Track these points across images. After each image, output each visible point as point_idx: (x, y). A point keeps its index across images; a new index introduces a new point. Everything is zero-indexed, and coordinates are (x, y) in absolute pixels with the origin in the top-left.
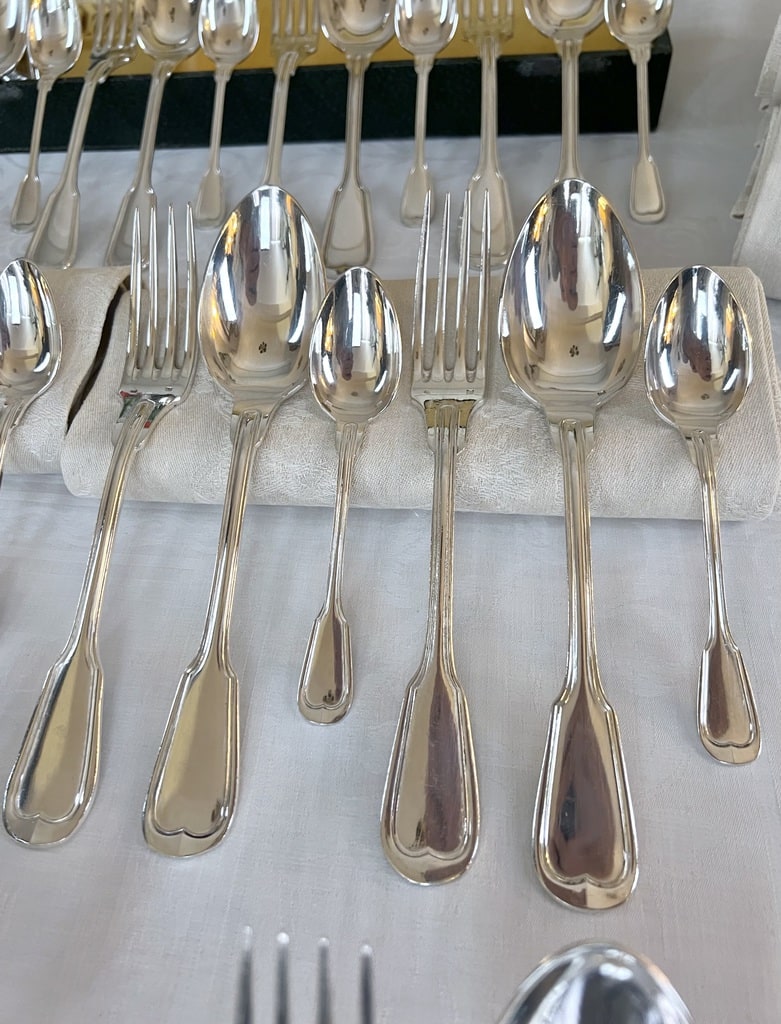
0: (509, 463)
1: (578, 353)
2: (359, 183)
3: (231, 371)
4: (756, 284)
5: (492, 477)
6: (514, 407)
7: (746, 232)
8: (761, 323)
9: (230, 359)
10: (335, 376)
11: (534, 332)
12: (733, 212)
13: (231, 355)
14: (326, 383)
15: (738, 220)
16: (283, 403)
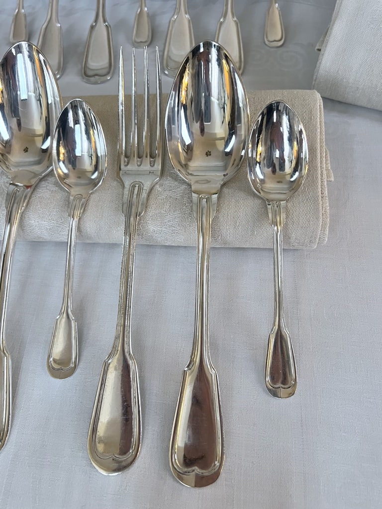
0: (169, 221)
1: (210, 155)
2: (105, 21)
3: (9, 162)
4: (318, 104)
5: (160, 229)
6: (176, 183)
7: (320, 63)
8: (319, 130)
9: (7, 157)
10: (68, 169)
11: (186, 147)
12: (317, 48)
13: (7, 155)
14: (63, 172)
15: (319, 52)
16: (41, 180)
